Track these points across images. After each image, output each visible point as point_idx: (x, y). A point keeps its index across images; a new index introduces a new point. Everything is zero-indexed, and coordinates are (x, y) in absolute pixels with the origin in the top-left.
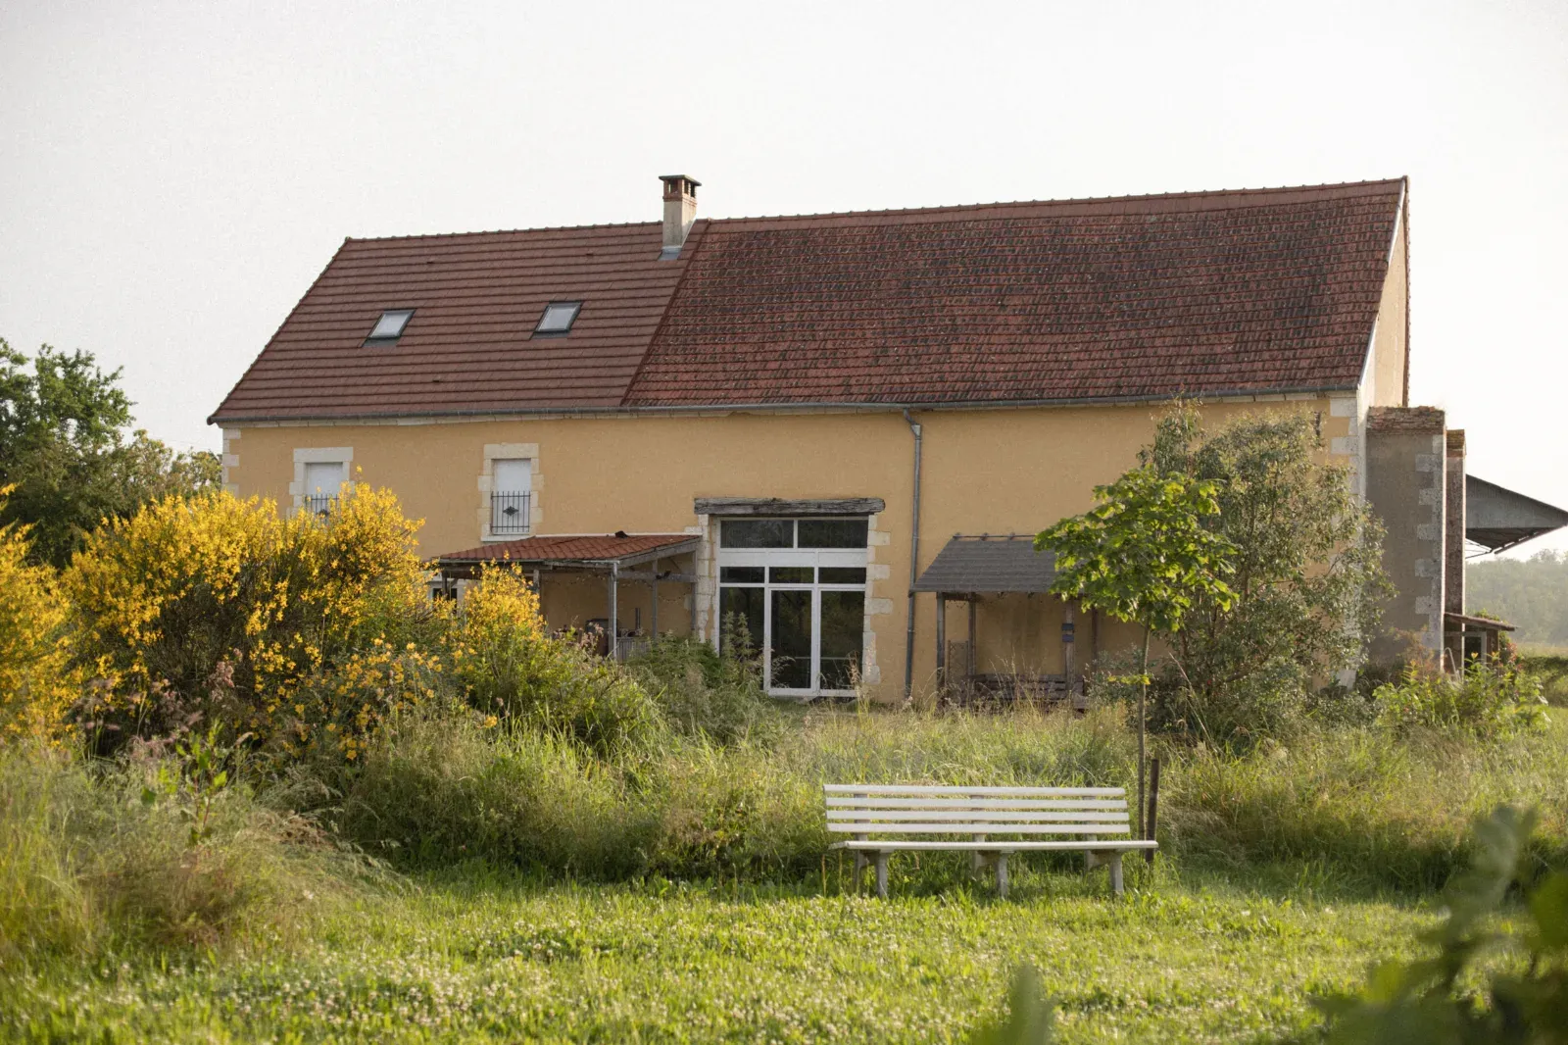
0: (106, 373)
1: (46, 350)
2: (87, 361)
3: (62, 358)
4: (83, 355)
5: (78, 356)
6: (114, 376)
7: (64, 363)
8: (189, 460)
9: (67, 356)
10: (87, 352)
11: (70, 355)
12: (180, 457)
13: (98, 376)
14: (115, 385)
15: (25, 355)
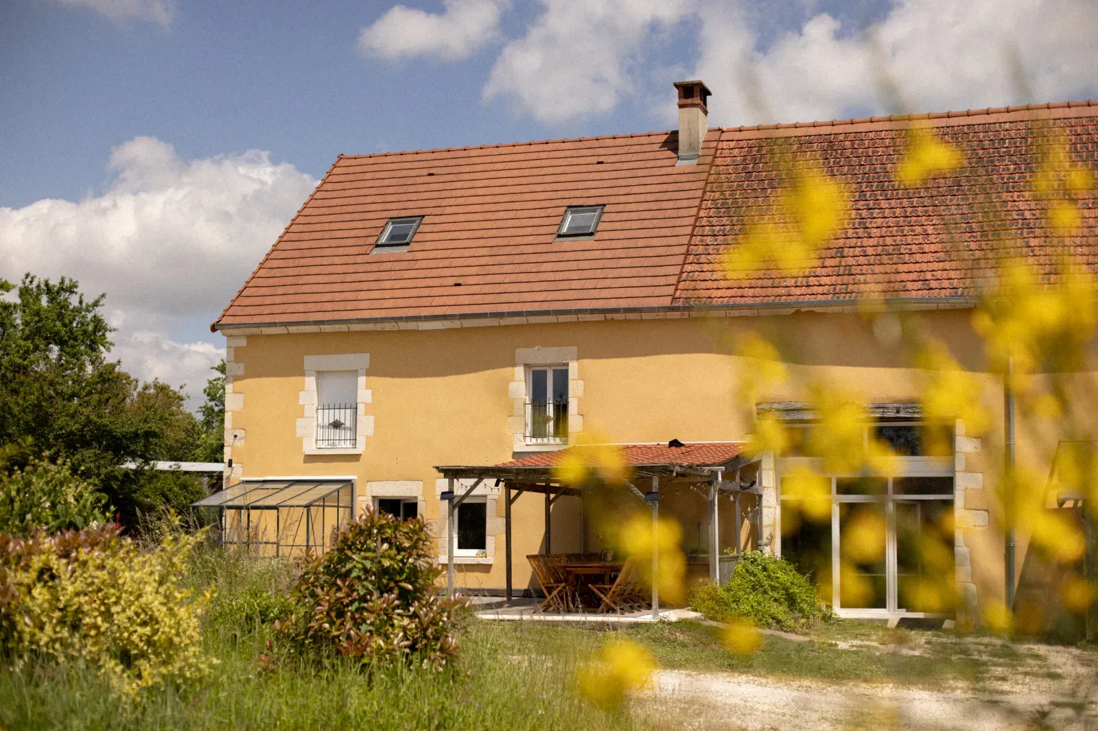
0: (89, 300)
1: (29, 279)
2: (71, 290)
3: (47, 284)
4: (67, 283)
5: (62, 282)
6: (96, 304)
7: (49, 290)
8: (152, 391)
9: (51, 283)
10: (71, 280)
11: (55, 282)
12: (146, 388)
13: (81, 302)
14: (99, 311)
15: (11, 282)
